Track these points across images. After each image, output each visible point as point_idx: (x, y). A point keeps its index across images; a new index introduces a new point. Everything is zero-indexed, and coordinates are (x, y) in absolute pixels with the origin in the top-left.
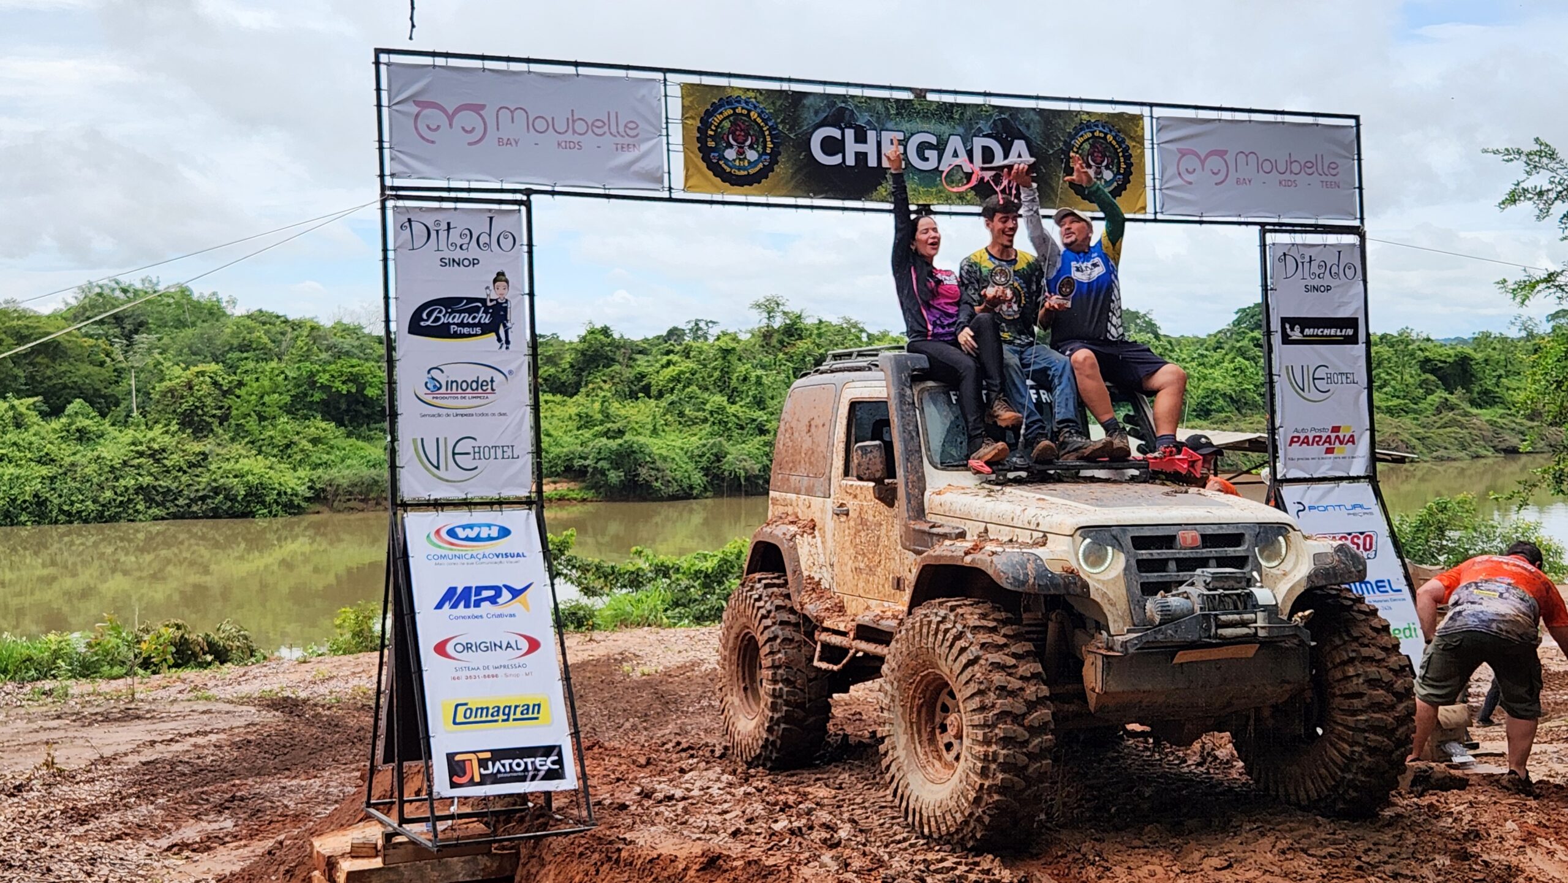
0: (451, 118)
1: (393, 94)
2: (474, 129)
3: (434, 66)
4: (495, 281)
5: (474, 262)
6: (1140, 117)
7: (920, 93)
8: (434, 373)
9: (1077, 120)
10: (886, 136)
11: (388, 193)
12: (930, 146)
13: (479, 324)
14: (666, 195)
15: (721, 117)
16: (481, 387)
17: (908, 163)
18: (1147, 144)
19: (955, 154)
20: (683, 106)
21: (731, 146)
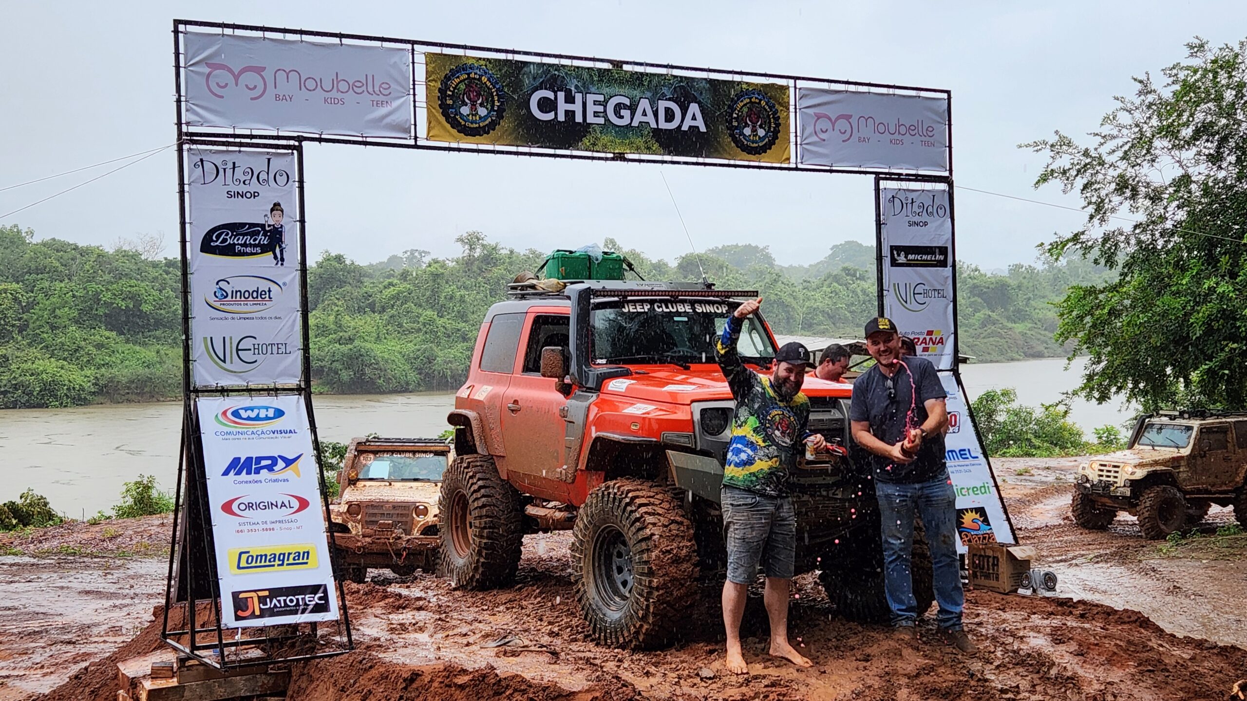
0: (236, 78)
1: (189, 56)
2: (255, 87)
3: (223, 35)
4: (272, 210)
5: (255, 195)
6: (787, 88)
7: (618, 64)
8: (223, 285)
9: (739, 88)
10: (590, 98)
11: (185, 139)
12: (625, 107)
13: (259, 245)
14: (412, 142)
15: (457, 80)
16: (259, 295)
17: (607, 120)
18: (792, 109)
19: (644, 114)
20: (427, 72)
21: (466, 105)
